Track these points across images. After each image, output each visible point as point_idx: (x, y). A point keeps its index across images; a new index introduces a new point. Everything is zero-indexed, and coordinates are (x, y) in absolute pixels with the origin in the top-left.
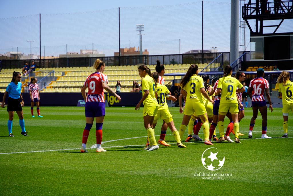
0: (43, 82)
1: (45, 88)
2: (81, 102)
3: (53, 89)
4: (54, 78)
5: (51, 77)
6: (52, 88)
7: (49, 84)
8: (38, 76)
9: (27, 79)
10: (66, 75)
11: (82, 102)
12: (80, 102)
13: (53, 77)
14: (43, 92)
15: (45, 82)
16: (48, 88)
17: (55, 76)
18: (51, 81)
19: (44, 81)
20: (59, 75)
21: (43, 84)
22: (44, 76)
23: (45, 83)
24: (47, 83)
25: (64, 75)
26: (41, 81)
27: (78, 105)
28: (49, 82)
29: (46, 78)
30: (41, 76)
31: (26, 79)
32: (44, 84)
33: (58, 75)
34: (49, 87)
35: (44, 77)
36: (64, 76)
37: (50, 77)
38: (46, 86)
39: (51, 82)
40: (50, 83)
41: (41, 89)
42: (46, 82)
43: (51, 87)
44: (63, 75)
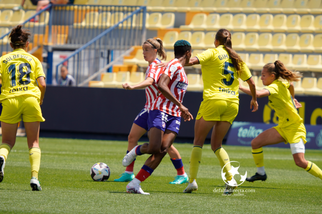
0: (102, 46)
1: (109, 70)
2: (241, 130)
3: (138, 74)
4: (145, 34)
5: (135, 29)
6: (134, 73)
7: (123, 55)
8: (83, 24)
9: (44, 33)
10: (191, 26)
11: (244, 127)
12: (238, 128)
13: (141, 30)
14: (100, 84)
15: (109, 47)
16: (120, 69)
17: (147, 25)
18: (133, 45)
19: (105, 43)
20: (163, 23)
21: (102, 53)
22: (108, 24)
23: (109, 52)
24: (117, 52)
25: (184, 24)
26: (95, 42)
27: (229, 139)
28: (124, 49)
29: (116, 32)
30: (96, 24)
31: (39, 33)
32: (106, 55)
33: (159, 25)
34: (126, 66)
35: (106, 28)
36: (182, 27)
37: (132, 30)
38: (111, 64)
39: (132, 48)
40: (128, 52)
41: (95, 75)
42: (113, 47)
43: (130, 69)
44: (177, 25)
